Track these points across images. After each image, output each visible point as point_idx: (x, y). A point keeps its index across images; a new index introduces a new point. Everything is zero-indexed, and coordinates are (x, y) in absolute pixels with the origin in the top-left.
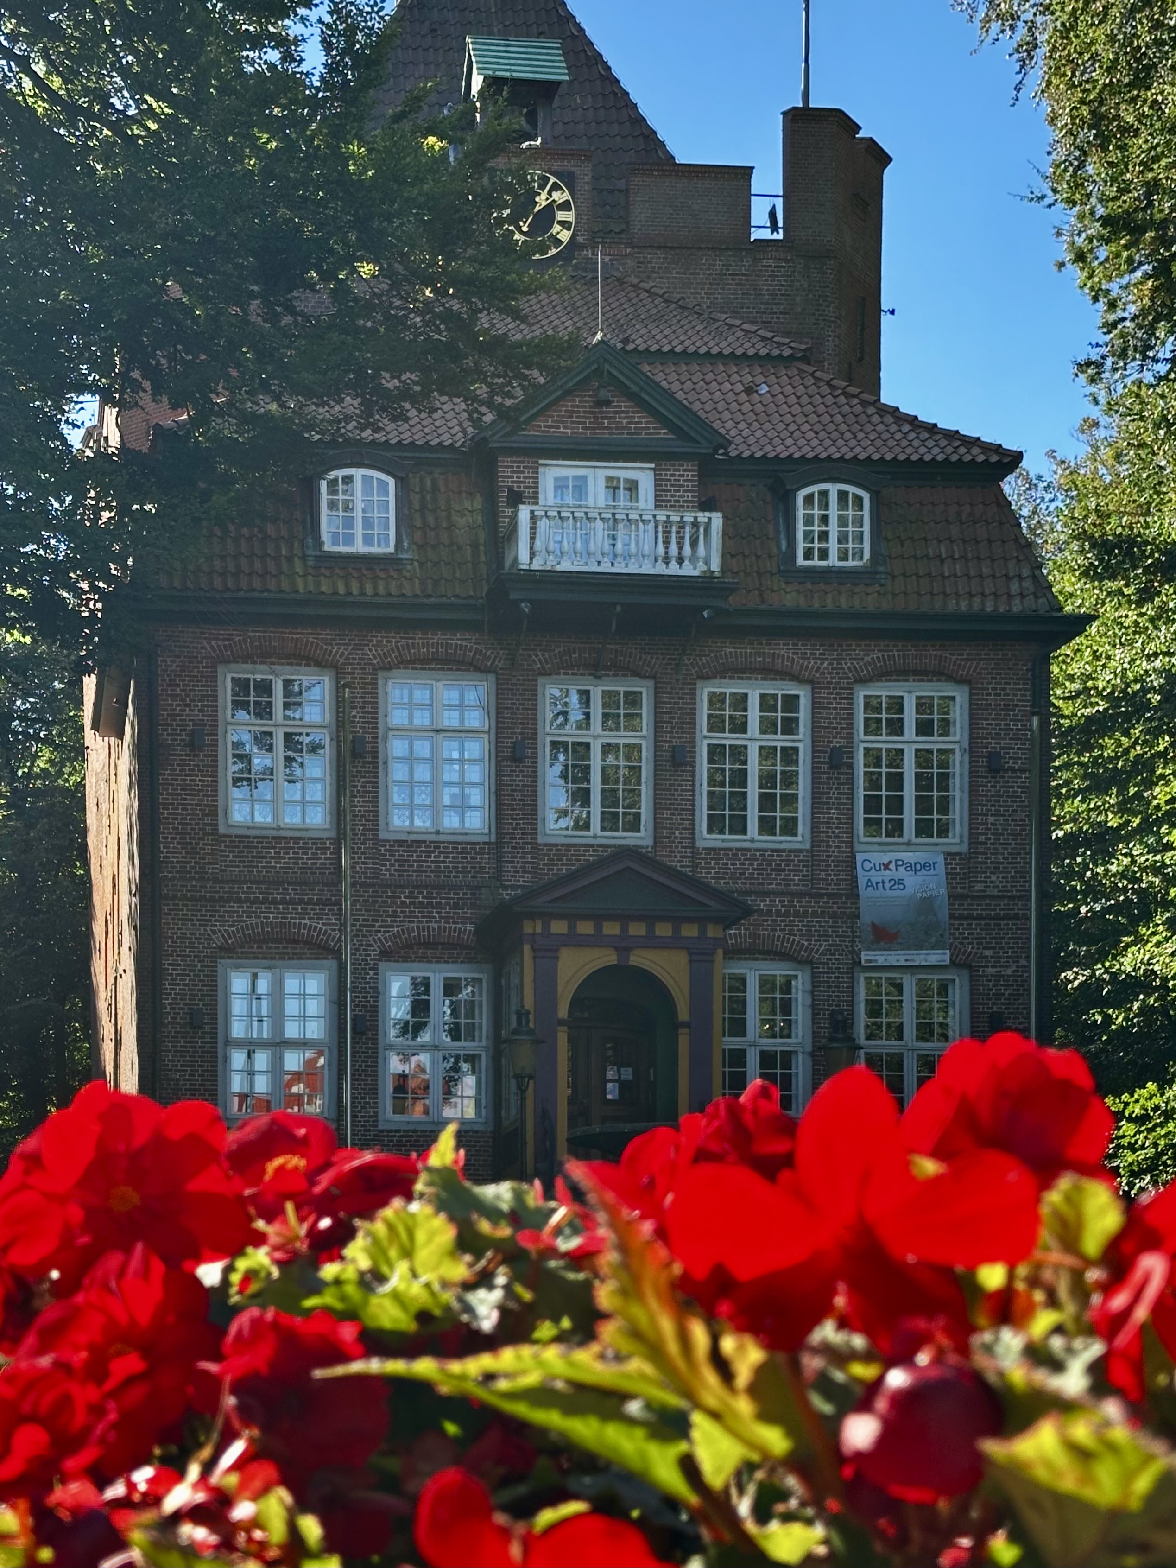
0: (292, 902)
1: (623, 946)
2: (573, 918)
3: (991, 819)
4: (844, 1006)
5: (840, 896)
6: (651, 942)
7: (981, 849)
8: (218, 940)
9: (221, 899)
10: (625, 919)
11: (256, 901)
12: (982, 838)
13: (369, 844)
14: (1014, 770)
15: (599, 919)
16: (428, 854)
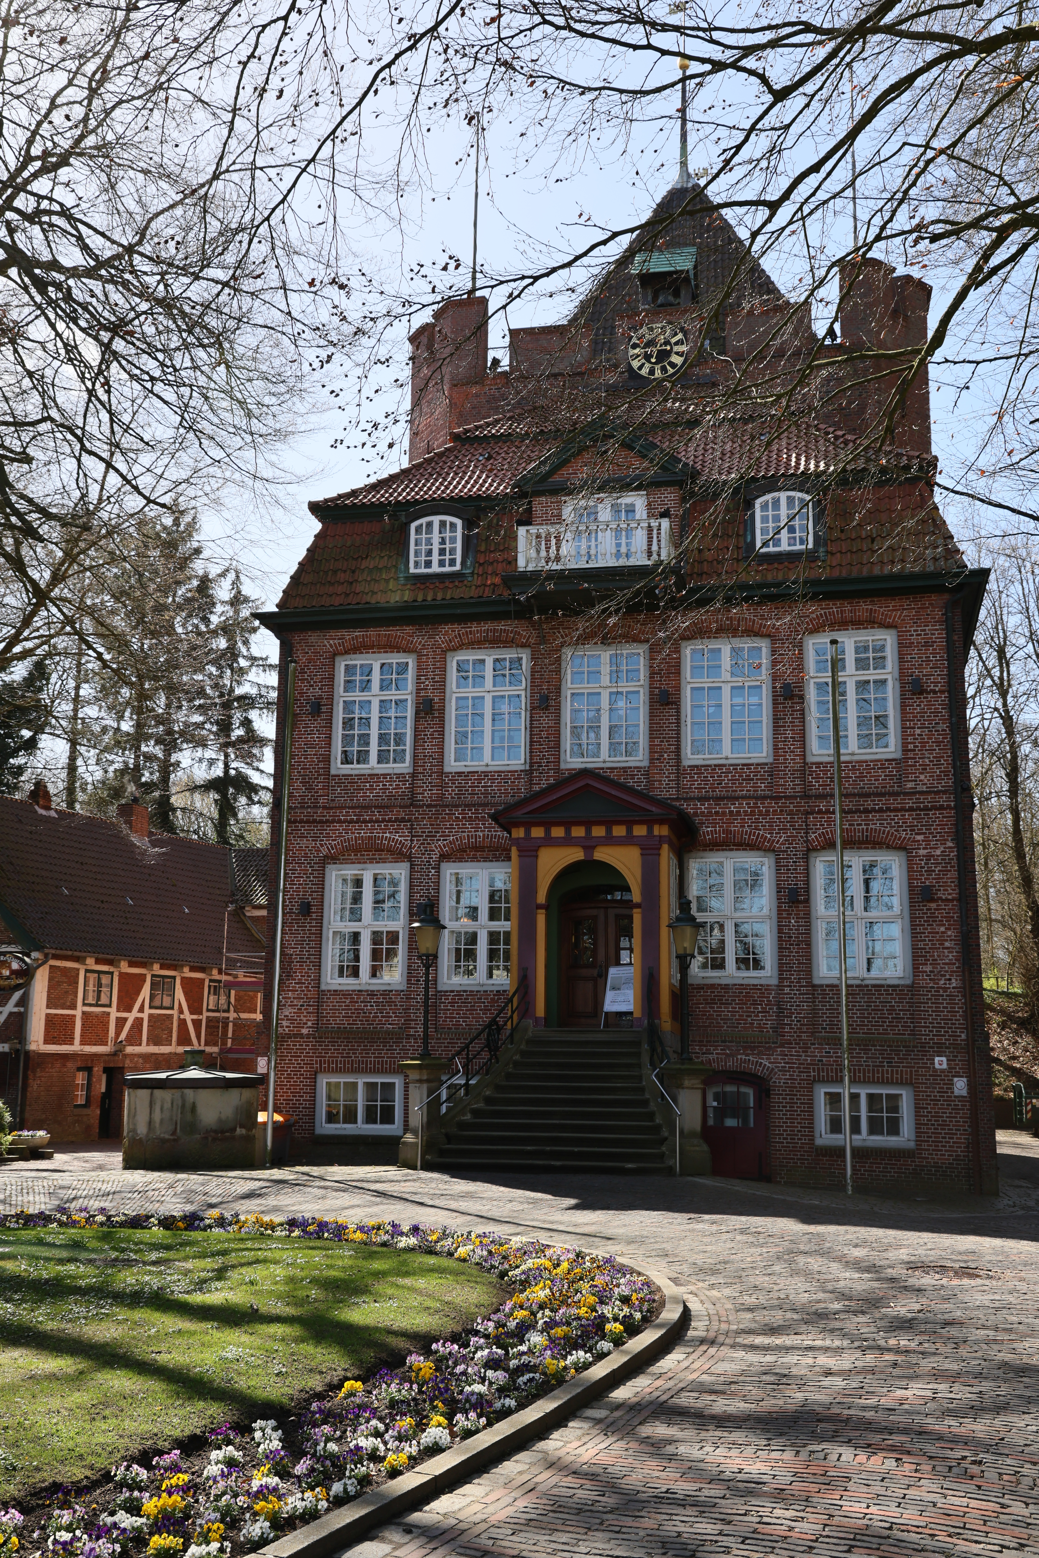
0: (377, 821)
1: (589, 845)
2: (548, 825)
3: (918, 731)
4: (801, 884)
5: (795, 797)
6: (610, 841)
7: (911, 755)
8: (324, 851)
9: (327, 821)
10: (588, 824)
11: (352, 821)
12: (911, 747)
13: (434, 776)
14: (935, 692)
15: (568, 825)
16: (479, 780)
